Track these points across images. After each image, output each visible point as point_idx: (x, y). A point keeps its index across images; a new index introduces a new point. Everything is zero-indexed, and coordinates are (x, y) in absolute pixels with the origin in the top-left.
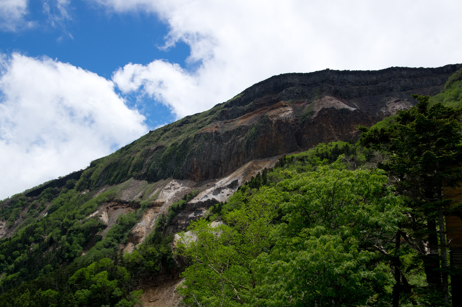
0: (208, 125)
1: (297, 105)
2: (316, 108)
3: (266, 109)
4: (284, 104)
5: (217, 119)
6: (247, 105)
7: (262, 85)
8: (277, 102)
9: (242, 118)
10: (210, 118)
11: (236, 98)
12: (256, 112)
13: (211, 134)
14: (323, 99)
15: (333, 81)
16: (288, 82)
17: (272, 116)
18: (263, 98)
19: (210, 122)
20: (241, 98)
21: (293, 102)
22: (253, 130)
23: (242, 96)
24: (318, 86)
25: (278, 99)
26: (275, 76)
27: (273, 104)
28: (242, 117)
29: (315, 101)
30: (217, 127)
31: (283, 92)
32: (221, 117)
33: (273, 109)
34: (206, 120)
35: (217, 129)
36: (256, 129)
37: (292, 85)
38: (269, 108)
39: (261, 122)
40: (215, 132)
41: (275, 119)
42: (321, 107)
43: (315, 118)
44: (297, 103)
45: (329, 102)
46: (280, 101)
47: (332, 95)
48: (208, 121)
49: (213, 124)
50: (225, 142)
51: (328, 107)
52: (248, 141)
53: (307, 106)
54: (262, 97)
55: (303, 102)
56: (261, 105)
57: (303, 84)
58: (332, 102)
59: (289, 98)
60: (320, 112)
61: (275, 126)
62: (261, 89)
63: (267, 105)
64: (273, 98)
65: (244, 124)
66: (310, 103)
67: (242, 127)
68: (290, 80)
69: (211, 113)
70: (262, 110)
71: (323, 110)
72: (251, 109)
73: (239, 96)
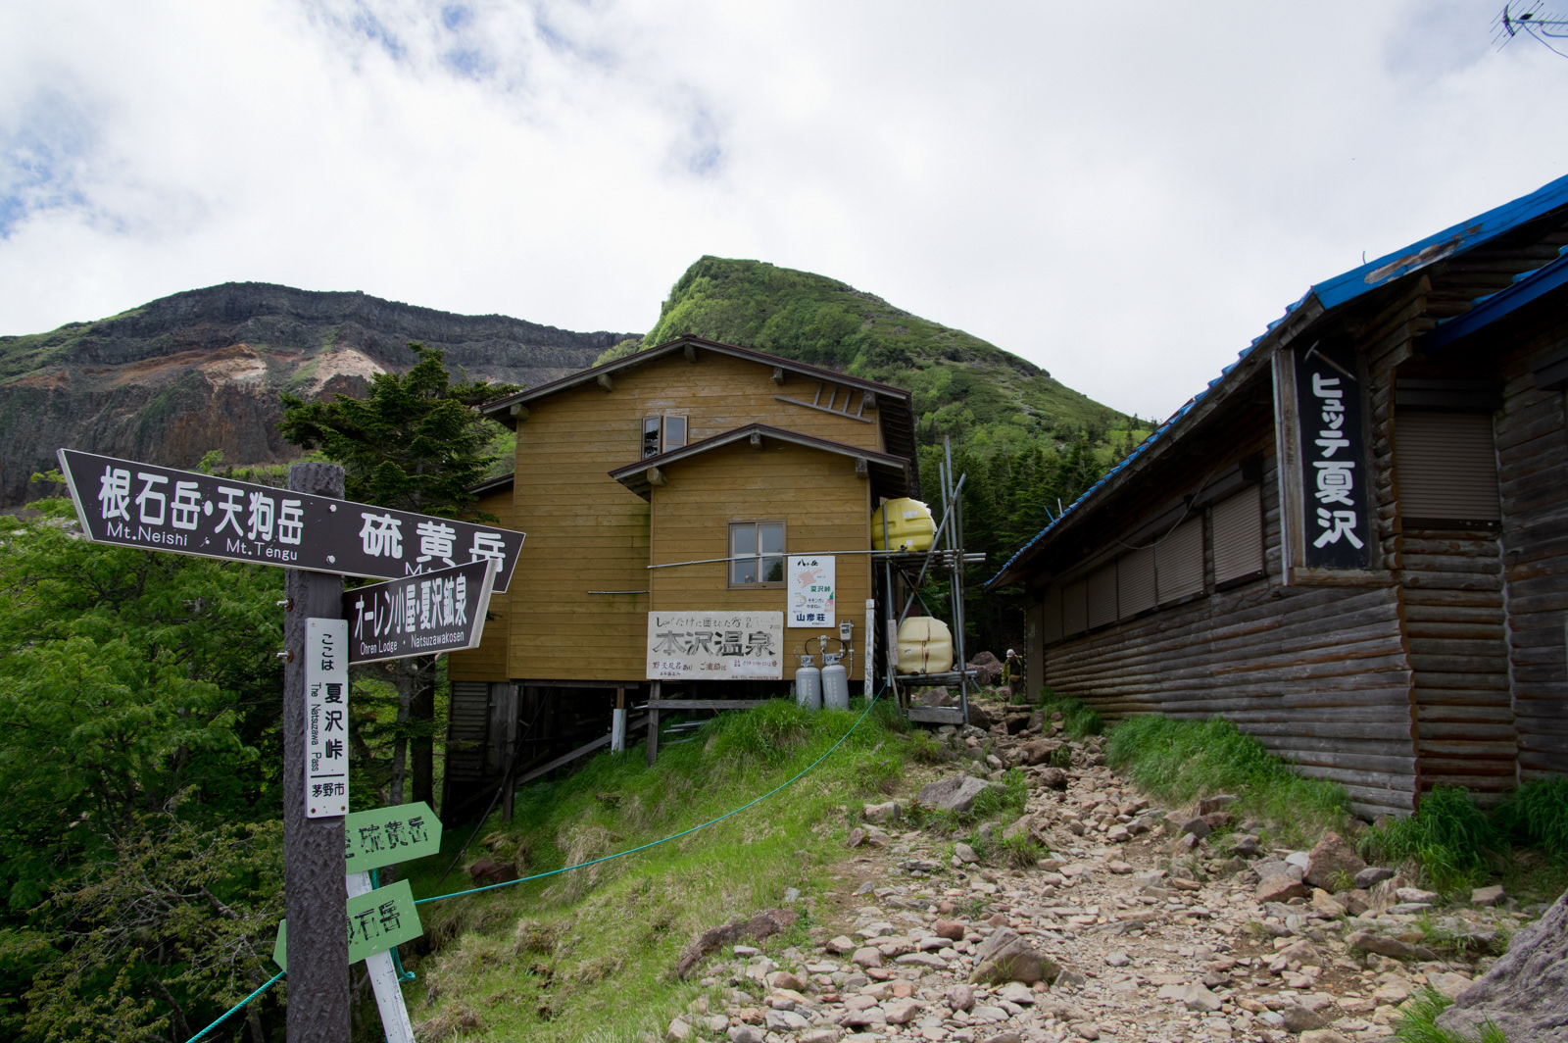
0: (36, 369)
1: (279, 358)
2: (322, 371)
3: (201, 355)
4: (247, 352)
5: (64, 358)
6: (152, 337)
7: (197, 298)
8: (231, 343)
9: (136, 368)
10: (45, 353)
11: (125, 316)
12: (176, 360)
13: (44, 393)
14: (341, 356)
15: (369, 320)
16: (264, 303)
17: (215, 375)
18: (197, 327)
19: (44, 365)
20: (138, 319)
21: (269, 351)
22: (162, 399)
23: (142, 316)
24: (334, 324)
25: (234, 337)
26: (233, 284)
27: (220, 346)
28: (136, 364)
29: (322, 356)
30: (62, 379)
31: (249, 323)
32: (77, 356)
33: (218, 357)
34: (32, 356)
35: (61, 384)
36: (170, 398)
37: (272, 311)
38: (209, 353)
39: (183, 385)
40: (56, 390)
41: (221, 382)
42: (334, 372)
43: (318, 394)
44: (280, 353)
45: (353, 363)
46: (238, 343)
47: (363, 351)
48: (39, 359)
49: (50, 369)
50: (81, 419)
51: (351, 375)
52: (144, 424)
53: (302, 364)
54: (194, 325)
55: (294, 354)
56: (191, 345)
57: (298, 315)
58: (360, 365)
59: (260, 340)
60: (330, 382)
61: (218, 397)
62: (194, 306)
63: (206, 347)
64: (221, 334)
65: (140, 383)
66: (309, 359)
67: (133, 387)
68: (269, 300)
69: (50, 341)
70: (189, 356)
71: (338, 378)
72: (161, 349)
73: (134, 314)
